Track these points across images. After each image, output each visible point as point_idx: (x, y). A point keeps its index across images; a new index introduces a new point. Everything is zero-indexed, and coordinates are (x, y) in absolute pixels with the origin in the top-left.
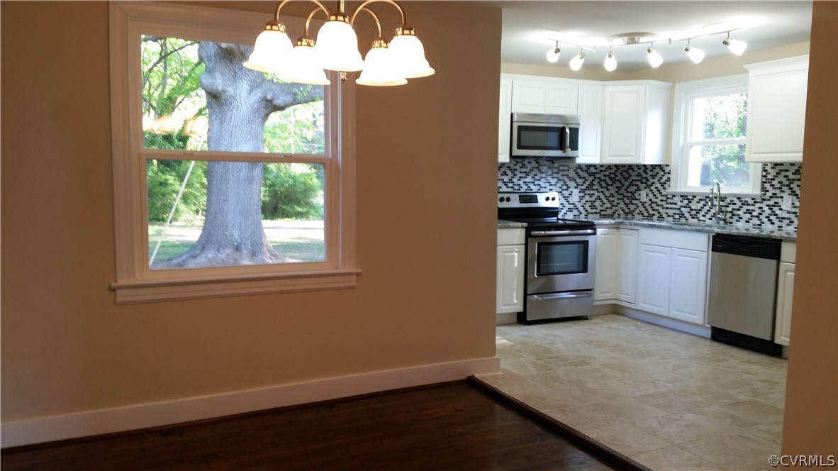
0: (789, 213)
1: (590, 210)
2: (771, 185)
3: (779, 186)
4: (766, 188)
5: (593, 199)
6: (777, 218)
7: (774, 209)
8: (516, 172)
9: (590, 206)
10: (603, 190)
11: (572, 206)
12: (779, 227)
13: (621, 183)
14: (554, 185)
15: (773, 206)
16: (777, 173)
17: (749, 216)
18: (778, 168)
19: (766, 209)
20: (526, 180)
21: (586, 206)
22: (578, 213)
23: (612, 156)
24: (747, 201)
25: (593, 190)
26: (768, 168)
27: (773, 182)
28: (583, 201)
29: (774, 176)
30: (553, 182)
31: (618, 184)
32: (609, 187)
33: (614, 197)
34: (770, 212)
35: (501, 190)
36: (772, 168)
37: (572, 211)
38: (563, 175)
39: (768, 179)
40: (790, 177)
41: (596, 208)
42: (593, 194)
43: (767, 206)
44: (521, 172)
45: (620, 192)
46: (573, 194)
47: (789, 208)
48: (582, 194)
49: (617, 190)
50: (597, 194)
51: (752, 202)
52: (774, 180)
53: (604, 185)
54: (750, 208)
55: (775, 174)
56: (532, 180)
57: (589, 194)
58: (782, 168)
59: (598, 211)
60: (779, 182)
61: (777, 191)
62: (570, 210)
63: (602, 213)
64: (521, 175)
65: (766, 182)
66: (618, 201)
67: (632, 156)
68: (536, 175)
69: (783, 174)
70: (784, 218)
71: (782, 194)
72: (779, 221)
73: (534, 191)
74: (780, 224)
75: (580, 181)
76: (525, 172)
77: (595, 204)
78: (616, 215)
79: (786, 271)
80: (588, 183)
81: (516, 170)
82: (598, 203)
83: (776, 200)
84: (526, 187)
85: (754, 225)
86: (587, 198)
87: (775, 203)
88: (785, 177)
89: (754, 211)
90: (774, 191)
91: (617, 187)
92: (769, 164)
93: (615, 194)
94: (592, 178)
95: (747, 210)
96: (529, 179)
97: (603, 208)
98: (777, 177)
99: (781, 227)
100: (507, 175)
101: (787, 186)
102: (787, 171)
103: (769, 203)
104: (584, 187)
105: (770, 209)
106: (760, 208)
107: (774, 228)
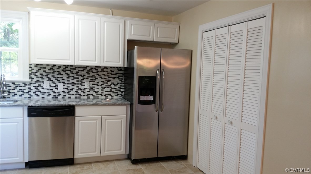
0: (48, 90)
2: (35, 76)
3: (41, 76)
4: (31, 77)
6: (40, 93)
7: (38, 88)
12: (42, 97)
15: (37, 86)
16: (39, 69)
17: (22, 93)
18: (39, 67)
19: (33, 88)
24: (20, 85)
26: (32, 66)
27: (37, 74)
29: (37, 71)
34: (36, 90)
36: (35, 66)
39: (33, 72)
40: (46, 72)
43: (34, 87)
47: (48, 87)
51: (23, 85)
52: (37, 73)
54: (22, 88)
55: (37, 70)
58: (41, 66)
60: (40, 74)
61: (40, 79)
65: (32, 74)
69: (42, 70)
70: (45, 93)
71: (43, 80)
72: (42, 94)
74: (43, 96)
79: (79, 121)
83: (40, 83)
85: (25, 97)
87: (39, 85)
88: (44, 71)
89: (25, 90)
90: (38, 79)
92: (33, 65)
95: (20, 90)
98: (39, 71)
99: (44, 97)
101: (45, 76)
102: (45, 68)
103: (35, 85)
105: (35, 88)
106: (29, 88)
107: (40, 98)
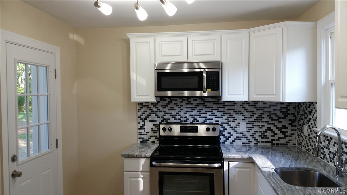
1: (260, 139)
5: (263, 129)
8: (182, 108)
9: (259, 136)
10: (273, 122)
11: (240, 135)
13: (294, 116)
14: (220, 117)
20: (192, 113)
21: (257, 136)
22: (247, 141)
23: (257, 94)
25: (263, 122)
28: (252, 131)
30: (219, 115)
31: (291, 117)
32: (280, 120)
33: (287, 128)
35: (169, 121)
37: (241, 139)
38: (228, 110)
41: (268, 138)
42: (264, 126)
44: (186, 108)
45: (293, 124)
46: (240, 125)
48: (251, 126)
49: (290, 122)
50: (266, 126)
53: (275, 117)
56: (198, 114)
57: (257, 126)
59: (270, 140)
62: (238, 138)
63: (274, 142)
64: (187, 110)
66: (292, 132)
67: (273, 94)
68: (202, 110)
73: (200, 122)
75: (247, 114)
76: (190, 108)
77: (265, 134)
78: (290, 144)
80: (256, 116)
81: (182, 106)
82: (269, 134)
84: (193, 119)
86: (256, 129)
91: (289, 120)
93: (287, 126)
94: (261, 112)
96: (195, 112)
97: (276, 137)
100: (175, 110)
104: (252, 119)
